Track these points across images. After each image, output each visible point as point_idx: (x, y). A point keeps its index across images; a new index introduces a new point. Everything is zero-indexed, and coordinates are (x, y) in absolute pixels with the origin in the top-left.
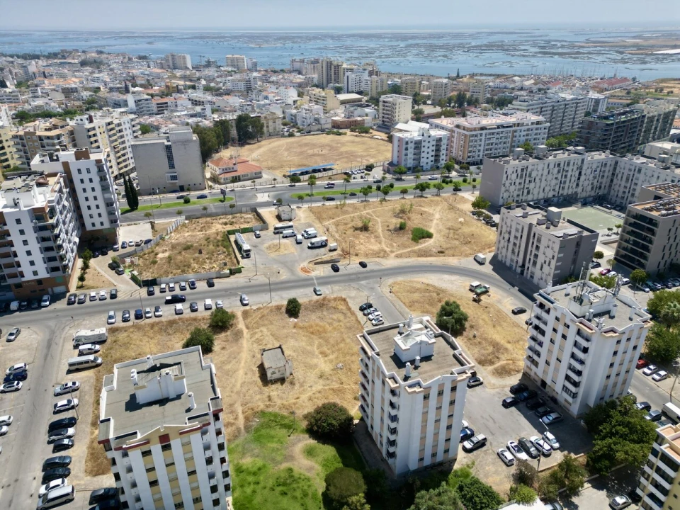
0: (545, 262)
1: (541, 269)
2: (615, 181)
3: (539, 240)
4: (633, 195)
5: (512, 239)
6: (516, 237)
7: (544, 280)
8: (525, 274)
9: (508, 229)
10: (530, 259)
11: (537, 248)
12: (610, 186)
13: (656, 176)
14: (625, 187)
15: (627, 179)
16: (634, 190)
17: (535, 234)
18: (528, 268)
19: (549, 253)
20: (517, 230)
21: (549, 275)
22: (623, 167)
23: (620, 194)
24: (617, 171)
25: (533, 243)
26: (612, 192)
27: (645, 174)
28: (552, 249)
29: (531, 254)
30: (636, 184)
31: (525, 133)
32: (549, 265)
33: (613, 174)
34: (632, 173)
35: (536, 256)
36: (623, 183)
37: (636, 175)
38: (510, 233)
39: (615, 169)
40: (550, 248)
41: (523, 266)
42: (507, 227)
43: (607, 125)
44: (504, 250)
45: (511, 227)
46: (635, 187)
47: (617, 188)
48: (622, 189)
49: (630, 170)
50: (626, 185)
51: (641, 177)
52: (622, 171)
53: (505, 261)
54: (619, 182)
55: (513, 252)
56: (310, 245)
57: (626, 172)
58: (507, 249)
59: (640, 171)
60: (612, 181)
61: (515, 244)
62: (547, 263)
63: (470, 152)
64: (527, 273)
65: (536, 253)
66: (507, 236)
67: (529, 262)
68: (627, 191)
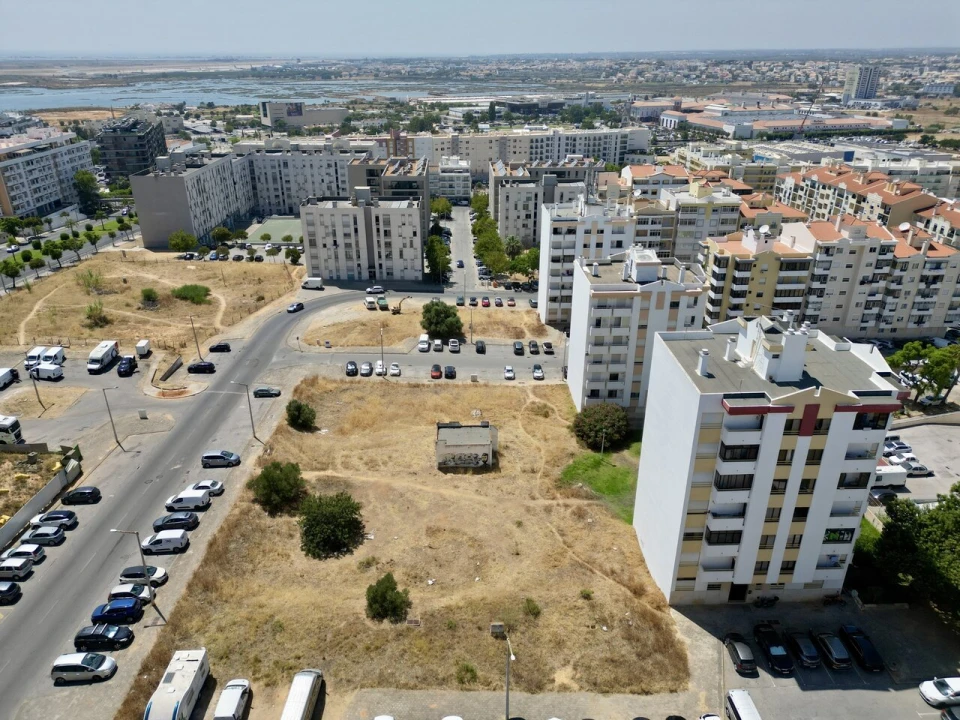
0: (405, 245)
1: (401, 255)
2: (259, 186)
3: (387, 223)
4: (289, 196)
5: (341, 240)
6: (347, 235)
7: (409, 268)
8: (378, 275)
9: (330, 230)
10: (379, 253)
11: (387, 233)
12: (255, 195)
13: (308, 165)
14: (276, 189)
15: (275, 180)
16: (289, 189)
17: (377, 219)
18: (381, 265)
19: (408, 231)
20: (346, 225)
21: (416, 258)
22: (262, 167)
23: (274, 201)
24: (257, 173)
25: (378, 230)
26: (261, 201)
27: (294, 166)
28: (410, 224)
29: (379, 246)
30: (287, 182)
31: (66, 158)
32: (412, 246)
33: (253, 179)
34: (277, 169)
35: (388, 245)
36: (271, 185)
37: (284, 171)
38: (334, 234)
39: (252, 172)
40: (407, 224)
41: (371, 266)
42: (326, 227)
43: (140, 137)
44: (332, 262)
45: (333, 226)
46: (288, 186)
47: (265, 194)
48: (272, 194)
49: (273, 167)
50: (276, 186)
51: (291, 170)
52: (263, 171)
53: (338, 277)
54: (265, 186)
55: (349, 257)
56: (95, 366)
57: (270, 172)
58: (337, 257)
59: (286, 164)
60: (254, 188)
61: (348, 246)
62: (408, 245)
63: (13, 199)
64: (381, 273)
65: (388, 240)
66: (329, 241)
67: (380, 257)
68: (280, 193)
